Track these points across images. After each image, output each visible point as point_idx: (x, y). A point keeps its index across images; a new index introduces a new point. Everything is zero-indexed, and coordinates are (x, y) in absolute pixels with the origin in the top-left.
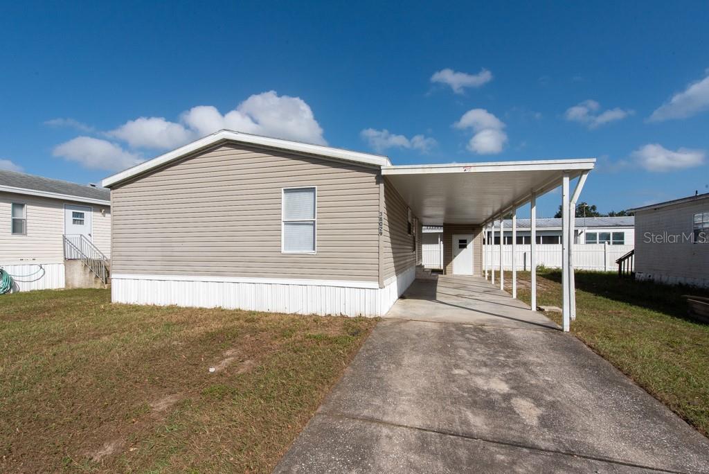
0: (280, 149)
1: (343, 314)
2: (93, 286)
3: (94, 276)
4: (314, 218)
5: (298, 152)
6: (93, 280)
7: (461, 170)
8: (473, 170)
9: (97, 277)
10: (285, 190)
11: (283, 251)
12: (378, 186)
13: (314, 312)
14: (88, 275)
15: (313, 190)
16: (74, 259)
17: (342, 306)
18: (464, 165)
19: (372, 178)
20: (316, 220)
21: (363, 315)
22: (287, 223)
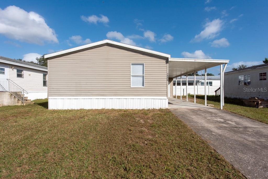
0: (130, 49)
1: (154, 108)
2: (17, 104)
3: (17, 99)
4: (144, 74)
5: (137, 50)
6: (16, 101)
7: (194, 61)
8: (197, 61)
9: (18, 100)
10: (132, 64)
11: (131, 86)
12: (166, 64)
13: (144, 108)
14: (13, 99)
15: (143, 65)
16: (2, 92)
17: (154, 105)
18: (195, 59)
19: (164, 61)
20: (144, 75)
21: (161, 108)
22: (133, 76)
